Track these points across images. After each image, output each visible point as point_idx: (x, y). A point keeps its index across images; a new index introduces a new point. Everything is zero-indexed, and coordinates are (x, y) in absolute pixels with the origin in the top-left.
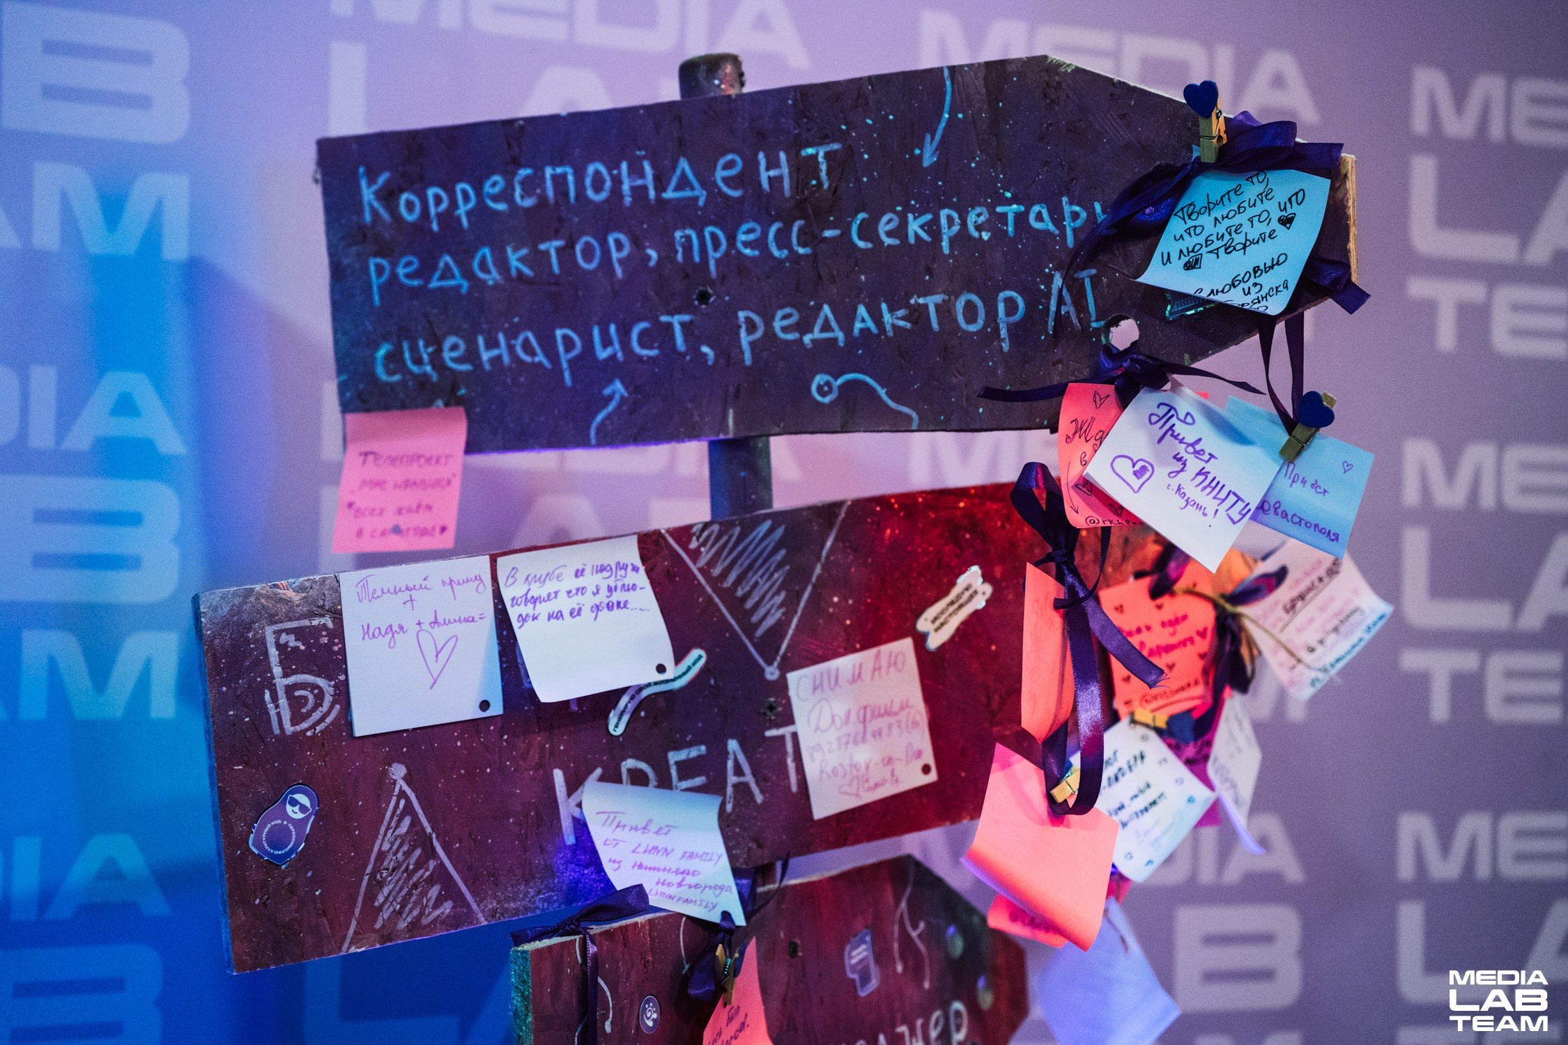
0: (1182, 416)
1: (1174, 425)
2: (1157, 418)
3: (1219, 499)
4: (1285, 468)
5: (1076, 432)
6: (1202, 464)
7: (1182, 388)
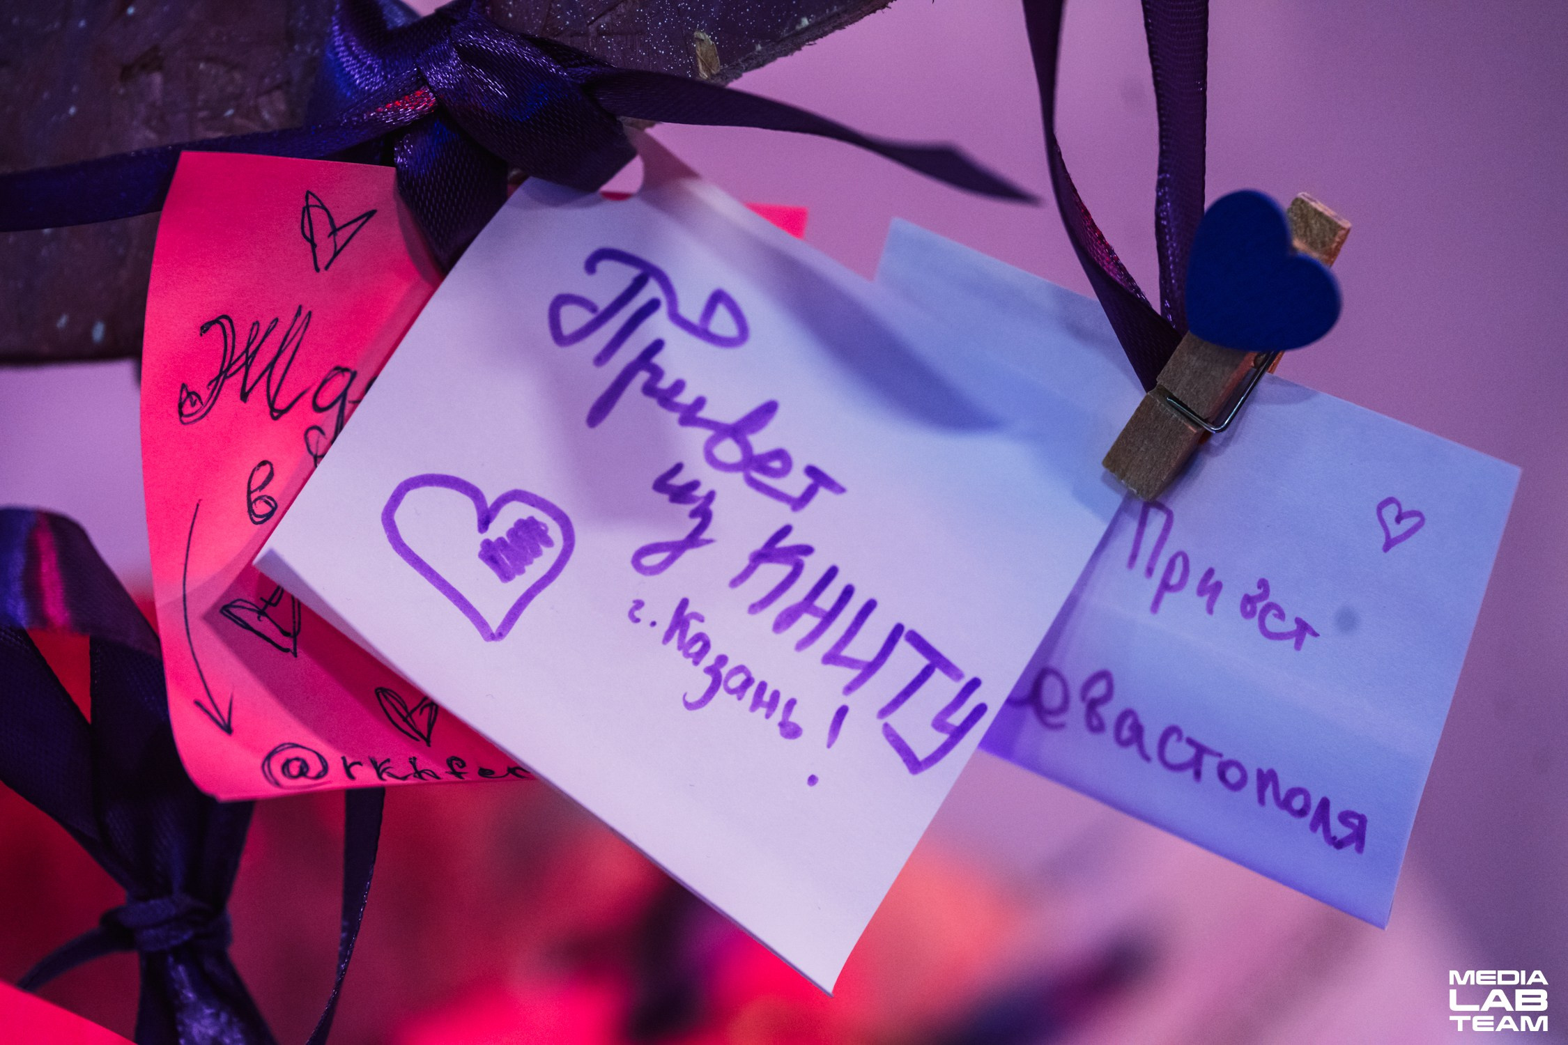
0: (692, 309)
1: (658, 346)
2: (585, 317)
3: (851, 663)
4: (1132, 526)
5: (224, 373)
6: (780, 514)
7: (694, 187)
